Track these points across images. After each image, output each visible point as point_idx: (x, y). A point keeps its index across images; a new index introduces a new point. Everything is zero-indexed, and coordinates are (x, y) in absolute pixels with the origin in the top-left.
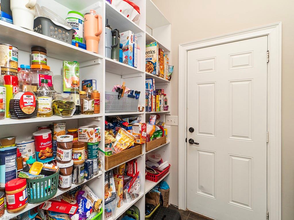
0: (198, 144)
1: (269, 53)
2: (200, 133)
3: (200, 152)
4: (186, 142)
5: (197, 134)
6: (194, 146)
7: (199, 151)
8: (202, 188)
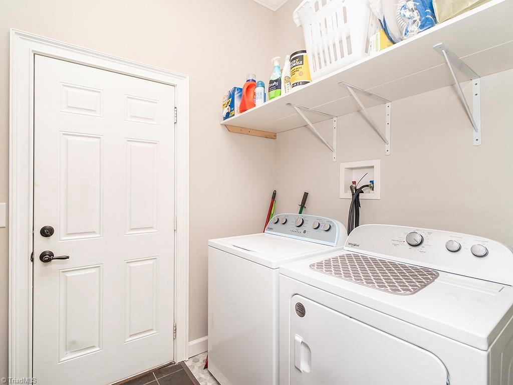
0: (68, 258)
1: (176, 111)
2: (68, 234)
3: (68, 275)
4: (32, 260)
5: (63, 239)
6: (54, 264)
7: (64, 273)
8: (72, 346)
